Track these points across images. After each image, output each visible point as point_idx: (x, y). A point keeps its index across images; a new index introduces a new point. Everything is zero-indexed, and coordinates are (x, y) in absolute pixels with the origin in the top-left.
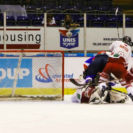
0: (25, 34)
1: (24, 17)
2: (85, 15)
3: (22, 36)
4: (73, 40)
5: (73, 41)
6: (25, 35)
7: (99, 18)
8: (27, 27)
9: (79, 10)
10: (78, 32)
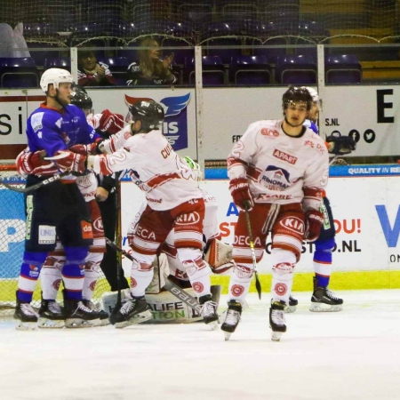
0: (20, 112)
1: (19, 60)
2: (198, 50)
3: (9, 118)
4: (169, 129)
5: (170, 132)
6: (20, 116)
7: (254, 58)
8: (24, 92)
9: (179, 36)
10: (186, 103)
